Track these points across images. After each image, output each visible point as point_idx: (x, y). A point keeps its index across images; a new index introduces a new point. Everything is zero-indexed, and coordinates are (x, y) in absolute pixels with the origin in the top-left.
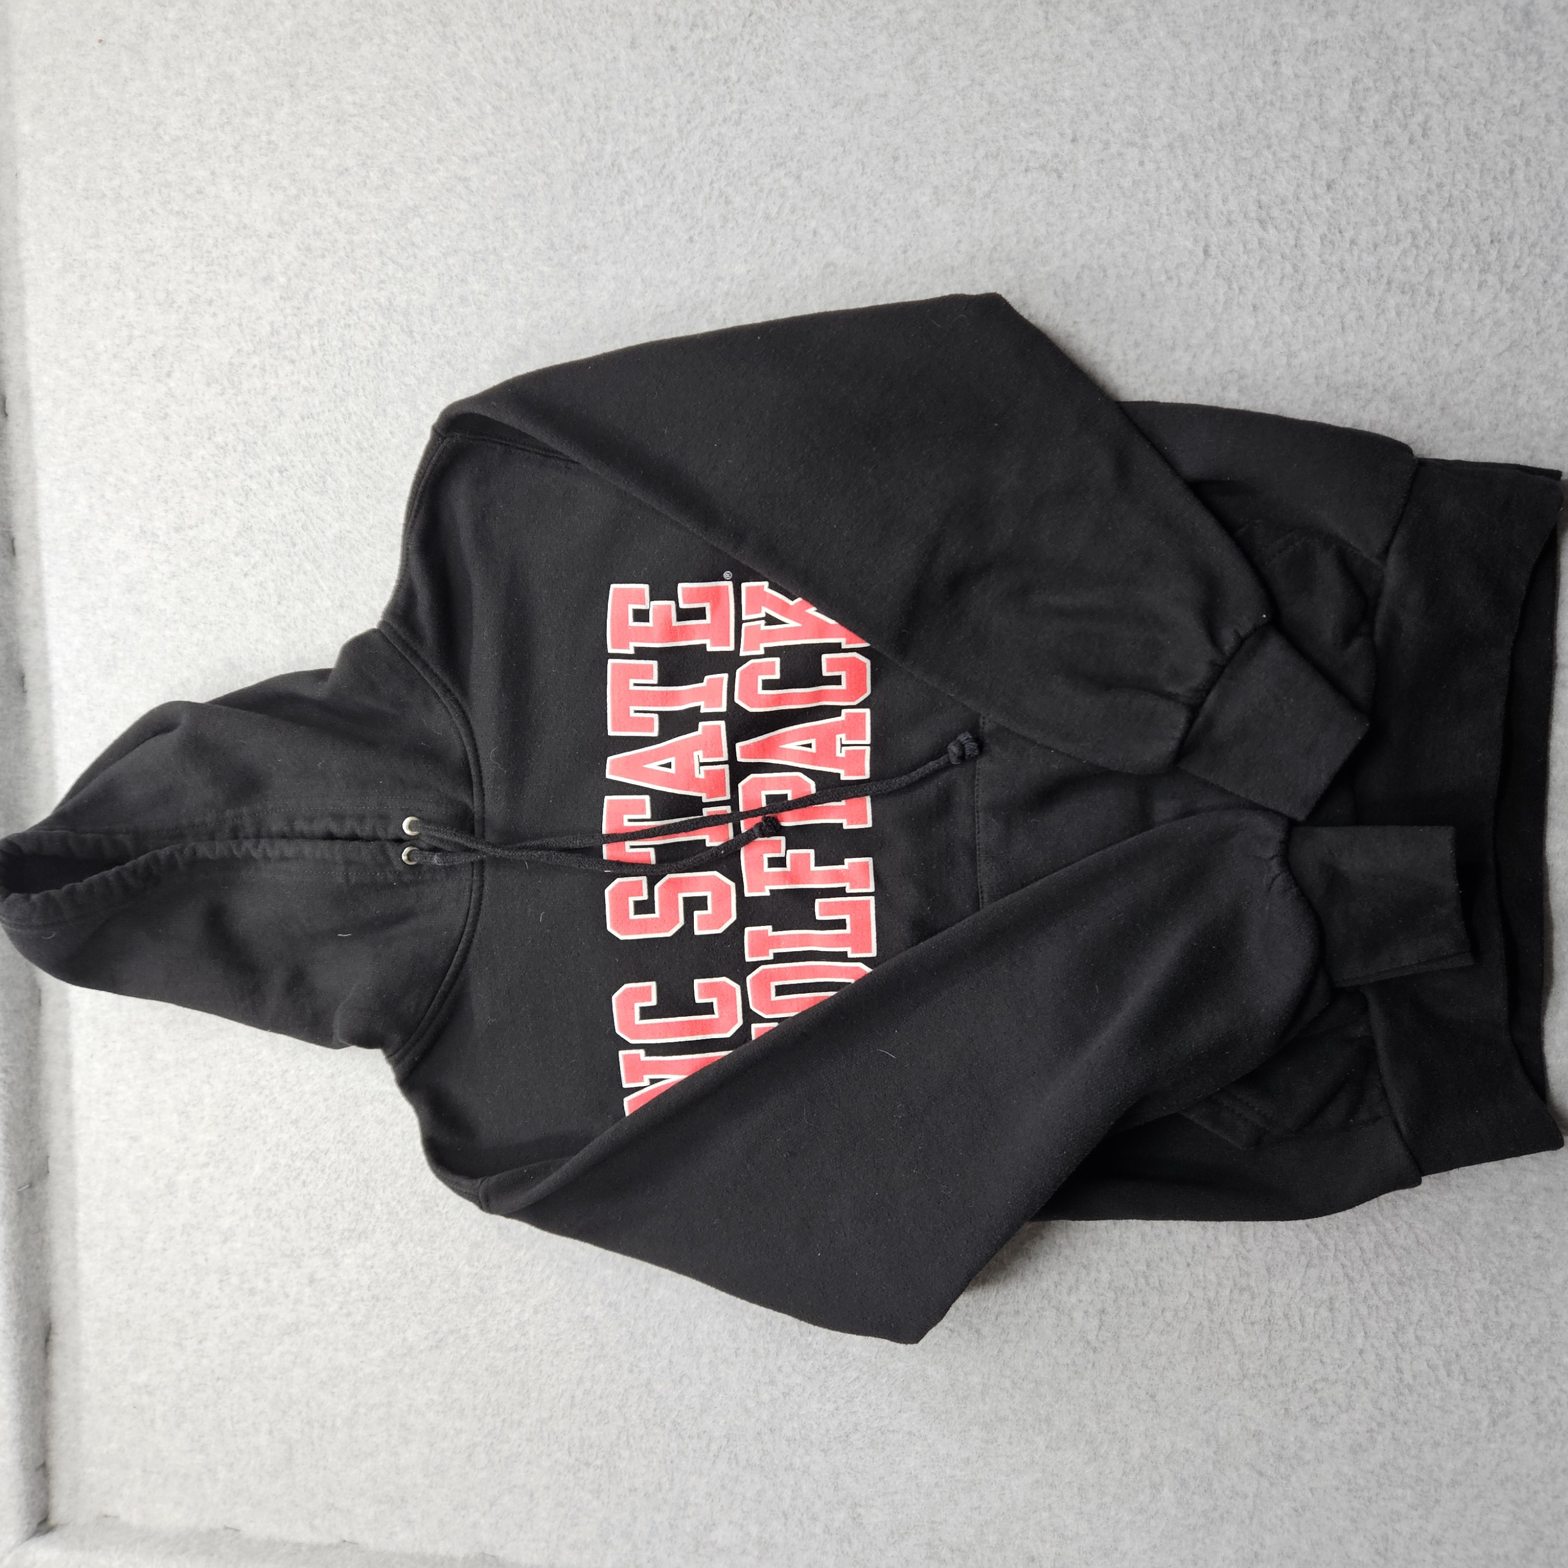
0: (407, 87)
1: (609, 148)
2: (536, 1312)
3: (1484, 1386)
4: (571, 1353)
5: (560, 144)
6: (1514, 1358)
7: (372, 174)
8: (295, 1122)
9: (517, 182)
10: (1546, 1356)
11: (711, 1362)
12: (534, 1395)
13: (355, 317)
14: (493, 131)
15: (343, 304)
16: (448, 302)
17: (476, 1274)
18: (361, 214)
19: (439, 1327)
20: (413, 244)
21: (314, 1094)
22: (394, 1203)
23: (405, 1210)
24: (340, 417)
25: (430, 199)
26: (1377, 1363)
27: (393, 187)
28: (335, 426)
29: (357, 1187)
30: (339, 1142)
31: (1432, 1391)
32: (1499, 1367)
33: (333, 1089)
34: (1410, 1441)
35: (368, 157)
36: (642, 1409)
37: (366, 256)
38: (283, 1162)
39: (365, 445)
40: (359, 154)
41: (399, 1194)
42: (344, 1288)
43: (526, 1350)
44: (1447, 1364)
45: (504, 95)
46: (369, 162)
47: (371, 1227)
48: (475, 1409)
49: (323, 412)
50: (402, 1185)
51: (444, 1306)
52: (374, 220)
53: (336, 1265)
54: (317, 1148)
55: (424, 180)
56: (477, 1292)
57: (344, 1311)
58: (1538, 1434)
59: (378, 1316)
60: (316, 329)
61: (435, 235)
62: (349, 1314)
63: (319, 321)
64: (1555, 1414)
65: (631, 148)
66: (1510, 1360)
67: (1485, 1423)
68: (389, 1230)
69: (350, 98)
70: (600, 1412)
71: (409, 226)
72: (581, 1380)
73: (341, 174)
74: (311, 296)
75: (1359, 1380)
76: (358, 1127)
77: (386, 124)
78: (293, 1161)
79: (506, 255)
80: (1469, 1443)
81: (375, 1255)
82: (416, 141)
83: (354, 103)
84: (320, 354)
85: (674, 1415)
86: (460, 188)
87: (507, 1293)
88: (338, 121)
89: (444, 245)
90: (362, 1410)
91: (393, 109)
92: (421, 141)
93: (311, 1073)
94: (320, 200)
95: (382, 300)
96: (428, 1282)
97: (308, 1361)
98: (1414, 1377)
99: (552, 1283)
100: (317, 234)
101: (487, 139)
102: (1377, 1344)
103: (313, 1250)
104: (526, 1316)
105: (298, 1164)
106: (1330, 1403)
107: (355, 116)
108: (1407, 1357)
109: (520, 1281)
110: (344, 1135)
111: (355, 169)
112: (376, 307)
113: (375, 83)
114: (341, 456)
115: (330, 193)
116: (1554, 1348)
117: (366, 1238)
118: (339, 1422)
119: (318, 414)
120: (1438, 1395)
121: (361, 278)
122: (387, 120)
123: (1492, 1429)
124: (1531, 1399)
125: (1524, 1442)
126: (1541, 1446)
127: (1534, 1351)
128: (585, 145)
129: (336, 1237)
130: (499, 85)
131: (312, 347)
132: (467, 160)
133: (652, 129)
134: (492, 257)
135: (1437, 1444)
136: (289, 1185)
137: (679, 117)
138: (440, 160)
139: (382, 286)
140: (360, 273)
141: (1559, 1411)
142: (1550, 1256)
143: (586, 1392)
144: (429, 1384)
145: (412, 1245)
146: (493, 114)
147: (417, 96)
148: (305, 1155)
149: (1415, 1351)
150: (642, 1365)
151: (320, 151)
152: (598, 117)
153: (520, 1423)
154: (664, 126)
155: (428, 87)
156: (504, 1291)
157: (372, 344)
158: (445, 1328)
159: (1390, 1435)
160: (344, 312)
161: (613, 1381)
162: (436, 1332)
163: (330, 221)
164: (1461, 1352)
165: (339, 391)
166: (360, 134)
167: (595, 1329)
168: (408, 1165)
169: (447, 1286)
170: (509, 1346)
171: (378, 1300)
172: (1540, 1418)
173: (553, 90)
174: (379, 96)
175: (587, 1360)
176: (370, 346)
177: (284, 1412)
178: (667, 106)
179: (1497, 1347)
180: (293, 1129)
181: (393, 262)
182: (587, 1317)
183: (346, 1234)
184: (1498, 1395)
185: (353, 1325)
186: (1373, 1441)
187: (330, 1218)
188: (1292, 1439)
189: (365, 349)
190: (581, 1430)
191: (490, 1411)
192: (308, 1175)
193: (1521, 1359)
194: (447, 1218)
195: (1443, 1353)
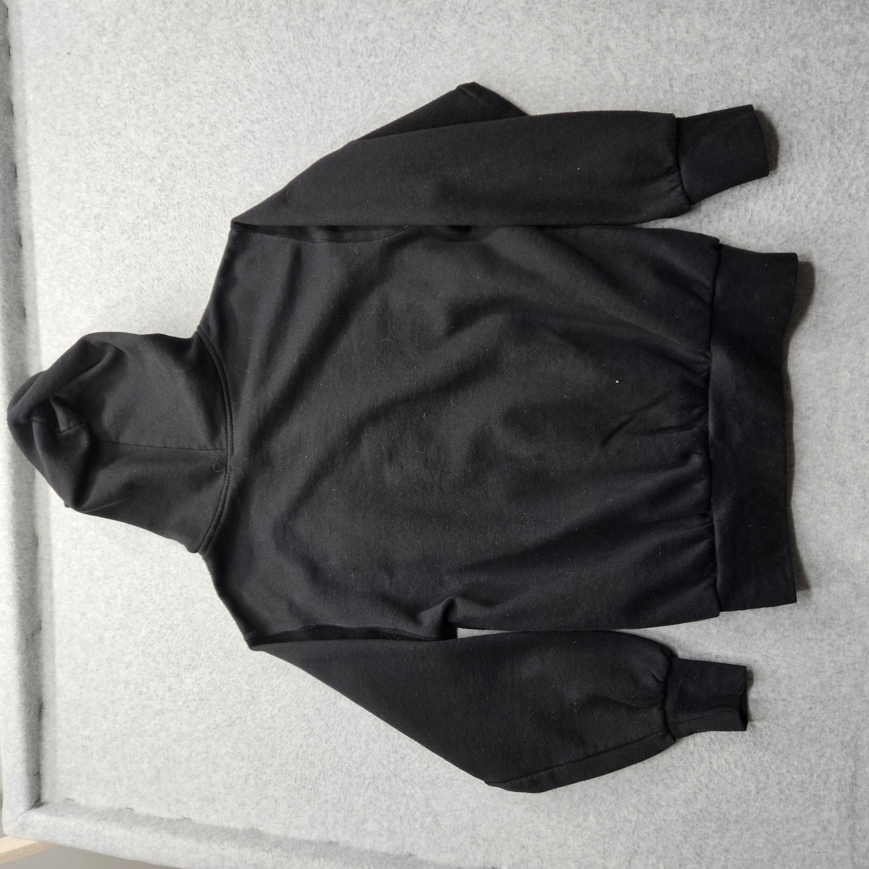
0: (224, 83)
1: (326, 118)
2: (280, 710)
3: (754, 774)
4: (297, 732)
5: (301, 115)
6: (769, 760)
7: (205, 127)
8: (162, 610)
9: (279, 134)
10: (786, 760)
11: (366, 740)
12: (278, 752)
13: (196, 202)
14: (267, 107)
15: (190, 194)
16: (244, 196)
17: (251, 690)
18: (199, 148)
19: (232, 715)
20: (226, 165)
21: (172, 596)
22: (210, 653)
23: (216, 656)
24: (188, 253)
25: (235, 142)
26: (700, 759)
27: (216, 134)
28: (185, 257)
29: (192, 644)
30: (184, 621)
31: (727, 774)
32: (762, 765)
33: (181, 594)
34: (715, 799)
35: (203, 118)
36: (331, 761)
37: (202, 170)
38: (156, 629)
39: (201, 268)
40: (199, 117)
41: (213, 648)
42: (185, 694)
43: (274, 729)
44: (736, 762)
45: (273, 88)
46: (204, 121)
47: (199, 664)
48: (249, 757)
49: (180, 250)
50: (215, 644)
51: (234, 705)
52: (206, 151)
53: (182, 682)
54: (173, 624)
55: (232, 132)
56: (251, 699)
57: (186, 705)
58: (780, 799)
59: (202, 708)
60: (176, 207)
61: (237, 161)
62: (188, 707)
63: (178, 203)
64: (789, 790)
65: (337, 119)
66: (767, 761)
67: (753, 793)
68: (208, 666)
69: (195, 88)
70: (311, 762)
71: (224, 155)
72: (301, 746)
73: (190, 127)
74: (174, 190)
75: (690, 767)
76: (193, 614)
77: (213, 102)
78: (161, 629)
79: (273, 172)
80: (745, 802)
81: (201, 678)
82: (228, 111)
83: (197, 91)
84: (178, 220)
85: (347, 765)
86: (250, 136)
87: (266, 700)
88: (189, 99)
89: (242, 166)
90: (194, 754)
91: (216, 94)
92: (230, 111)
93: (170, 586)
94: (179, 140)
95: (210, 193)
96: (227, 693)
97: (168, 729)
98: (718, 767)
99: (288, 697)
100: (178, 158)
101: (264, 111)
102: (700, 749)
103: (170, 674)
104: (275, 712)
105: (164, 631)
106: (675, 778)
107: (197, 97)
108: (715, 757)
109: (272, 695)
110: (186, 618)
111: (197, 125)
112: (207, 197)
113: (207, 80)
114: (188, 273)
115: (184, 137)
116: (790, 757)
117: (197, 669)
118: (182, 760)
119: (177, 251)
120: (730, 777)
121: (199, 181)
122: (213, 99)
123: (756, 796)
124: (777, 781)
125: (773, 804)
126: (782, 806)
127: (780, 757)
128: (314, 116)
129: (182, 668)
130: (270, 83)
131: (175, 216)
132: (253, 122)
133: (348, 109)
134: (266, 173)
135: (728, 801)
136: (159, 641)
137: (362, 103)
138: (240, 122)
139: (210, 186)
140: (199, 179)
141: (791, 788)
142: (790, 710)
143: (304, 752)
144: (227, 743)
145: (219, 674)
146: (267, 98)
147: (229, 87)
148: (167, 627)
149: (719, 754)
150: (332, 740)
151: (179, 115)
152: (321, 101)
153: (271, 765)
154: (354, 107)
155: (235, 83)
156: (264, 699)
157: (205, 216)
158: (235, 716)
159: (705, 795)
160: (190, 199)
161: (317, 747)
162: (231, 718)
163: (184, 151)
164: (743, 756)
165: (188, 240)
166: (200, 107)
167: (309, 721)
168: (218, 634)
169: (236, 695)
170: (266, 726)
171: (202, 700)
172: (781, 791)
173: (298, 86)
174: (209, 87)
175: (305, 736)
176: (203, 217)
177: (156, 753)
178: (356, 97)
179: (761, 754)
180: (161, 613)
181: (216, 174)
182: (305, 715)
183: (187, 667)
184: (761, 779)
185: (190, 712)
186: (696, 798)
187: (179, 659)
188: (655, 794)
189: (201, 218)
190: (301, 770)
191: (256, 758)
192: (168, 637)
193: (773, 761)
194: (237, 662)
195: (734, 756)
